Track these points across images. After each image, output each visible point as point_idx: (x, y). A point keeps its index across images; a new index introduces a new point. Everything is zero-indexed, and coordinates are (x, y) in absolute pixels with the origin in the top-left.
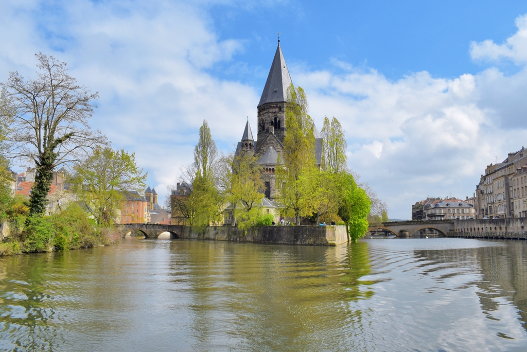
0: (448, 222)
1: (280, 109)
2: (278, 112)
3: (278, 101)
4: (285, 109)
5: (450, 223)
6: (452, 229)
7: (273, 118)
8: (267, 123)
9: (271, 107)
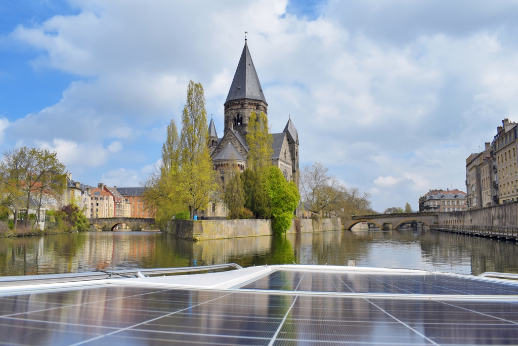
0: (433, 214)
1: (242, 105)
2: (240, 109)
3: (240, 98)
4: (246, 105)
5: (434, 215)
6: (436, 222)
7: (236, 114)
8: (230, 120)
9: (234, 104)
